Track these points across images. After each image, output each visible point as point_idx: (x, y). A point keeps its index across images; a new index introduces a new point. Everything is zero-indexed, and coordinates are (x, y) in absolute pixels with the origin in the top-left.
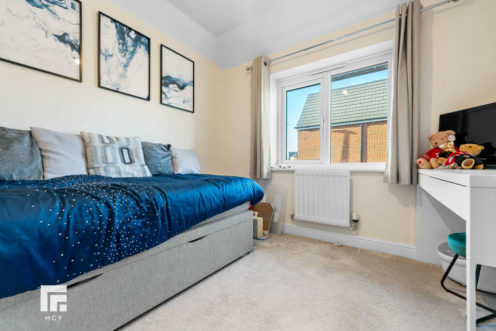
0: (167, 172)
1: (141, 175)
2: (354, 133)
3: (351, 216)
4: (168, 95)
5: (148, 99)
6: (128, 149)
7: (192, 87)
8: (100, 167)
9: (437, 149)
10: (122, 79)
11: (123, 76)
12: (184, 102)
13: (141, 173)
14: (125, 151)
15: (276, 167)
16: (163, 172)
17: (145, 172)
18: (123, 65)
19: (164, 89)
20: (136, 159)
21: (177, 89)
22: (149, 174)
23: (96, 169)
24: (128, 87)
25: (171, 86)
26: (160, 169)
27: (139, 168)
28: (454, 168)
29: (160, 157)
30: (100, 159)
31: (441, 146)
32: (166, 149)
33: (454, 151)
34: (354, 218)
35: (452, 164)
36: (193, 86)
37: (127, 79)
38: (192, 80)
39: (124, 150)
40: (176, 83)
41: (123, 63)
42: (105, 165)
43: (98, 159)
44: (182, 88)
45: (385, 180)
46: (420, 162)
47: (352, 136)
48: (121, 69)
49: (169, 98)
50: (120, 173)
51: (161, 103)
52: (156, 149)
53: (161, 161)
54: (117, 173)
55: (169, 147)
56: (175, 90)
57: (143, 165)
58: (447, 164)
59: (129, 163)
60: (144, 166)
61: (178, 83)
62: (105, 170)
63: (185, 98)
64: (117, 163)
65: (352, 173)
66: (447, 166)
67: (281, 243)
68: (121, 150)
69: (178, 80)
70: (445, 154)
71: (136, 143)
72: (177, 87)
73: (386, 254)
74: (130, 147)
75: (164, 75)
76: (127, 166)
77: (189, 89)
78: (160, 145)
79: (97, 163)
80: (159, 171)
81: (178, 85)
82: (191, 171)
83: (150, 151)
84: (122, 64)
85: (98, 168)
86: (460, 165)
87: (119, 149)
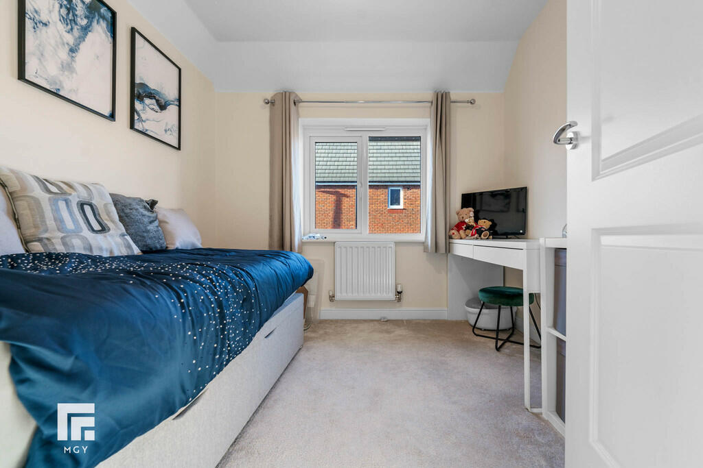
0: (158, 246)
1: (124, 252)
2: (347, 196)
3: (396, 289)
4: (143, 115)
5: (112, 116)
6: (91, 205)
7: (177, 107)
8: (54, 238)
9: (463, 223)
10: (66, 73)
11: (68, 67)
12: (166, 131)
13: (124, 249)
14: (87, 208)
15: (305, 239)
16: (152, 246)
17: (129, 247)
18: (67, 48)
19: (138, 106)
20: (110, 224)
21: (157, 108)
22: (137, 251)
23: (46, 241)
24: (77, 90)
25: (147, 101)
26: (149, 242)
27: (119, 240)
28: (477, 239)
29: (146, 220)
30: (50, 223)
31: (467, 221)
32: (148, 206)
33: (475, 225)
34: (399, 290)
35: (476, 236)
36: (179, 106)
37: (74, 75)
38: (177, 97)
39: (85, 206)
40: (154, 98)
41: (68, 44)
42: (63, 235)
43: (48, 223)
44: (163, 107)
45: (426, 250)
46: (453, 234)
47: (345, 200)
48: (63, 54)
49: (145, 121)
50: (91, 249)
51: (132, 126)
52: (138, 207)
53: (149, 228)
54: (85, 249)
55: (153, 204)
56: (153, 109)
57: (123, 235)
58: (472, 235)
59: (99, 231)
60: (126, 237)
61: (157, 97)
62: (65, 244)
63: (167, 124)
64: (81, 232)
65: (397, 243)
66: (473, 237)
67: (327, 330)
68: (81, 206)
69: (158, 93)
70: (469, 227)
71: (101, 195)
72: (156, 104)
73: (425, 320)
74: (94, 202)
75: (137, 81)
76: (100, 237)
77: (173, 109)
78: (141, 201)
79: (46, 231)
80: (147, 246)
81: (157, 101)
82: (193, 244)
83: (128, 211)
84: (66, 46)
85: (48, 239)
86: (480, 236)
87: (78, 203)
